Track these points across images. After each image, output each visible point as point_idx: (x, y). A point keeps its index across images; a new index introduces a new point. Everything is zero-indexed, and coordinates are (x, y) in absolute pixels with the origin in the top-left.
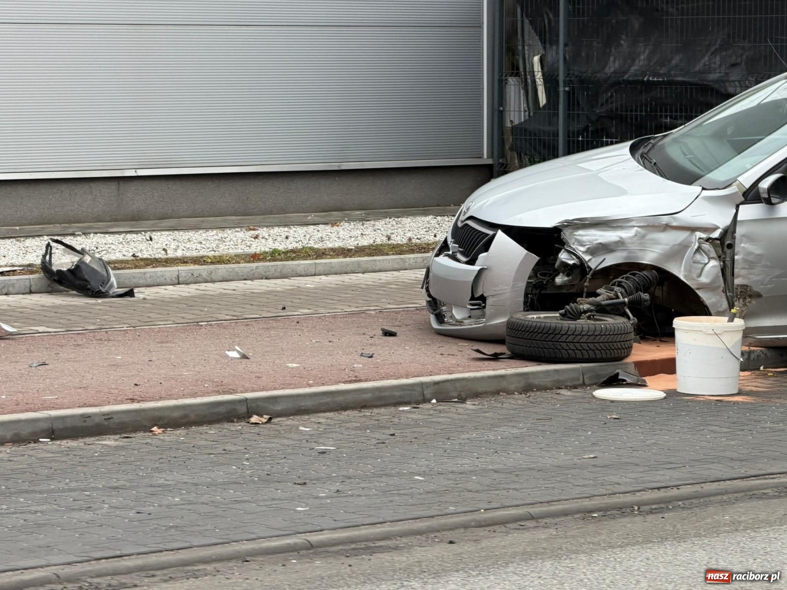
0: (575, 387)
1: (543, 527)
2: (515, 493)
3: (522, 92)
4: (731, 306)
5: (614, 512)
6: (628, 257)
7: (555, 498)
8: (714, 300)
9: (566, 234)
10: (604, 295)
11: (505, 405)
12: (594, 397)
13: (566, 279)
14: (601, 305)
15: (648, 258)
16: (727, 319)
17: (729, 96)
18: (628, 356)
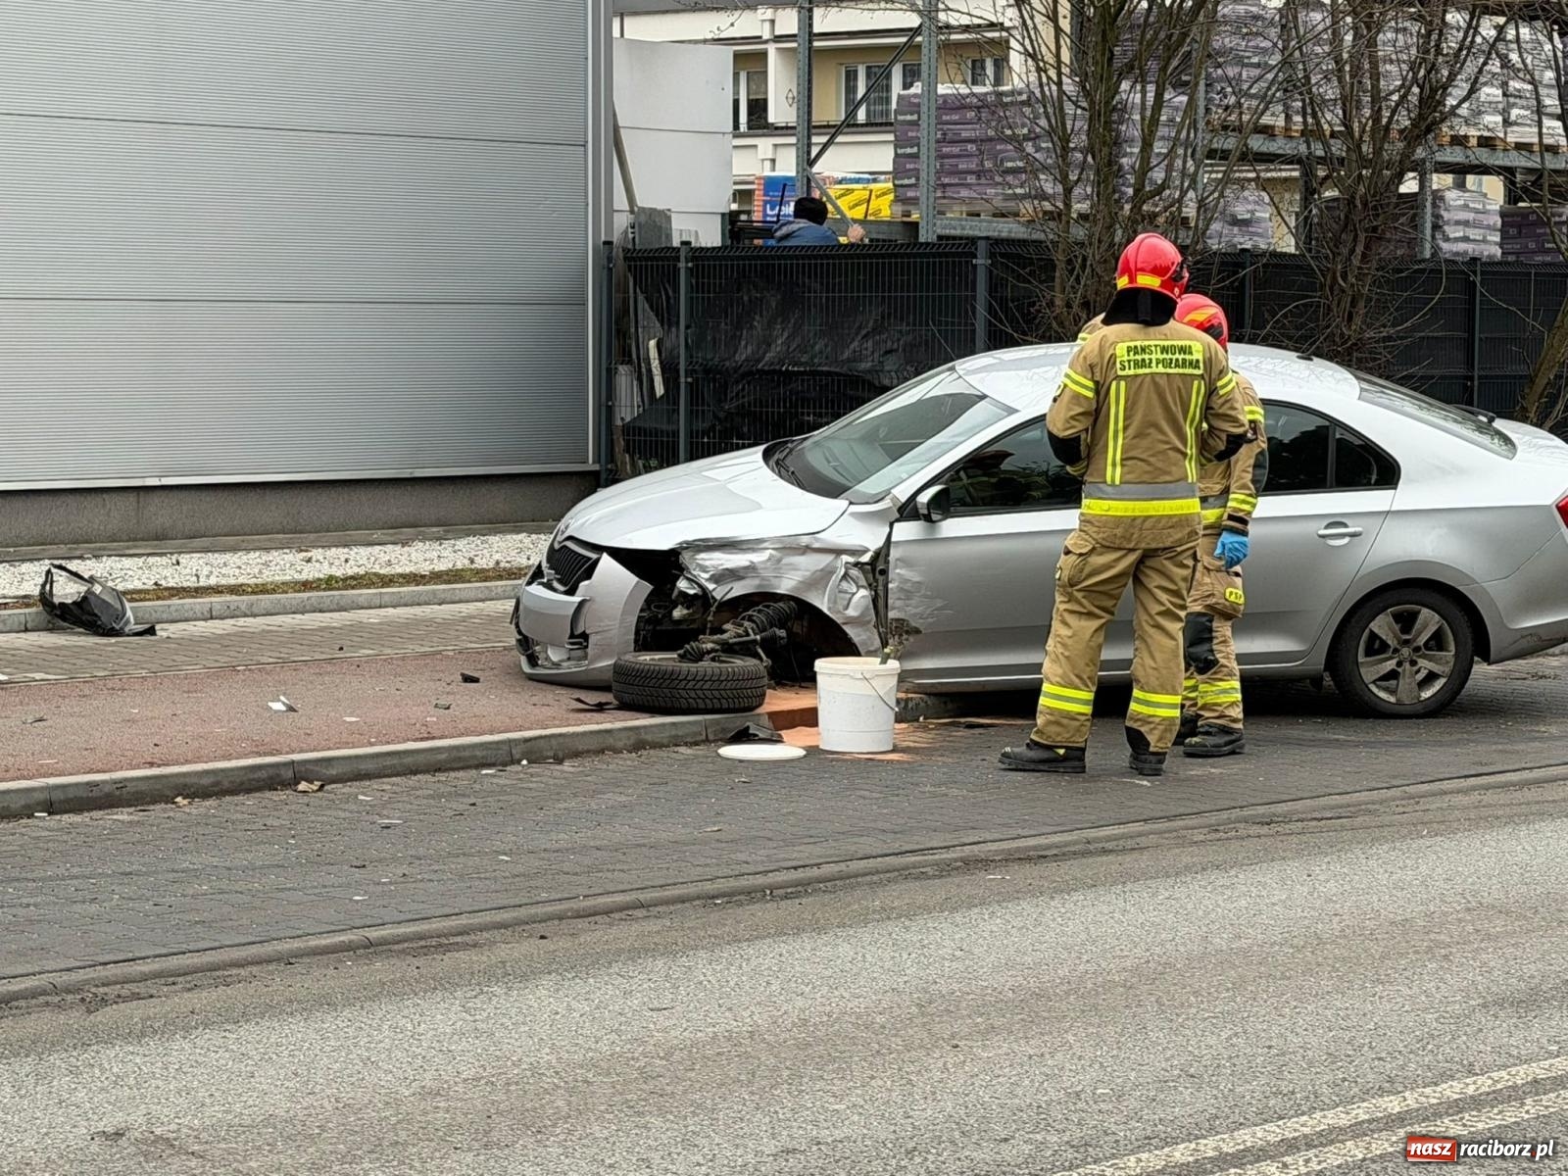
0: (696, 744)
1: (655, 917)
2: (622, 874)
3: (635, 383)
4: (885, 644)
5: (742, 897)
6: (760, 586)
7: (669, 882)
8: (864, 637)
9: (685, 558)
10: (731, 632)
11: (611, 767)
12: (719, 755)
13: (685, 612)
14: (728, 643)
15: (785, 586)
16: (879, 660)
17: (884, 389)
18: (760, 705)
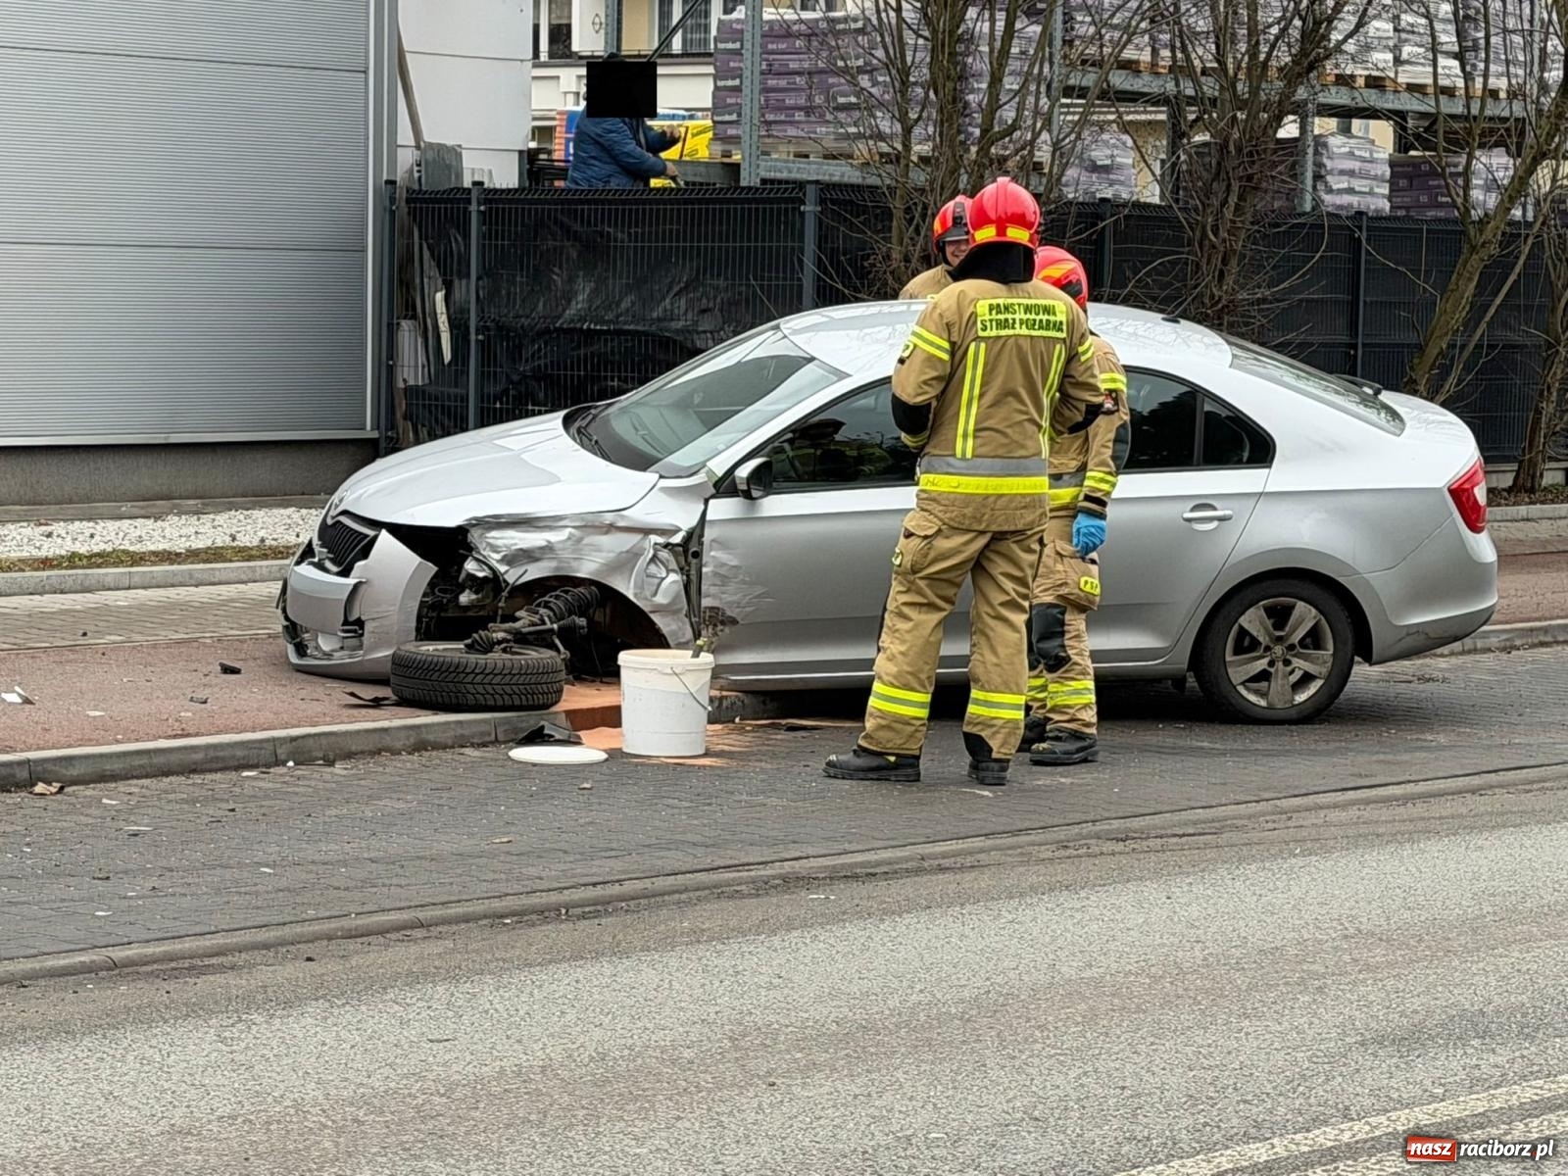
0: (484, 745)
1: (436, 937)
2: (399, 890)
3: (420, 340)
4: (697, 635)
5: (534, 917)
6: (557, 569)
7: (453, 898)
8: (674, 627)
9: (474, 536)
10: (524, 620)
11: (387, 770)
12: (509, 757)
13: (474, 597)
14: (521, 633)
15: (585, 569)
16: (691, 652)
17: (698, 352)
18: (557, 702)
